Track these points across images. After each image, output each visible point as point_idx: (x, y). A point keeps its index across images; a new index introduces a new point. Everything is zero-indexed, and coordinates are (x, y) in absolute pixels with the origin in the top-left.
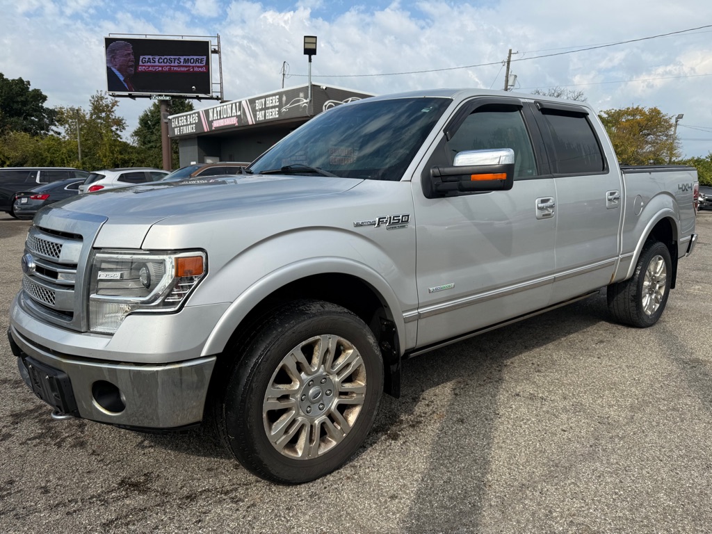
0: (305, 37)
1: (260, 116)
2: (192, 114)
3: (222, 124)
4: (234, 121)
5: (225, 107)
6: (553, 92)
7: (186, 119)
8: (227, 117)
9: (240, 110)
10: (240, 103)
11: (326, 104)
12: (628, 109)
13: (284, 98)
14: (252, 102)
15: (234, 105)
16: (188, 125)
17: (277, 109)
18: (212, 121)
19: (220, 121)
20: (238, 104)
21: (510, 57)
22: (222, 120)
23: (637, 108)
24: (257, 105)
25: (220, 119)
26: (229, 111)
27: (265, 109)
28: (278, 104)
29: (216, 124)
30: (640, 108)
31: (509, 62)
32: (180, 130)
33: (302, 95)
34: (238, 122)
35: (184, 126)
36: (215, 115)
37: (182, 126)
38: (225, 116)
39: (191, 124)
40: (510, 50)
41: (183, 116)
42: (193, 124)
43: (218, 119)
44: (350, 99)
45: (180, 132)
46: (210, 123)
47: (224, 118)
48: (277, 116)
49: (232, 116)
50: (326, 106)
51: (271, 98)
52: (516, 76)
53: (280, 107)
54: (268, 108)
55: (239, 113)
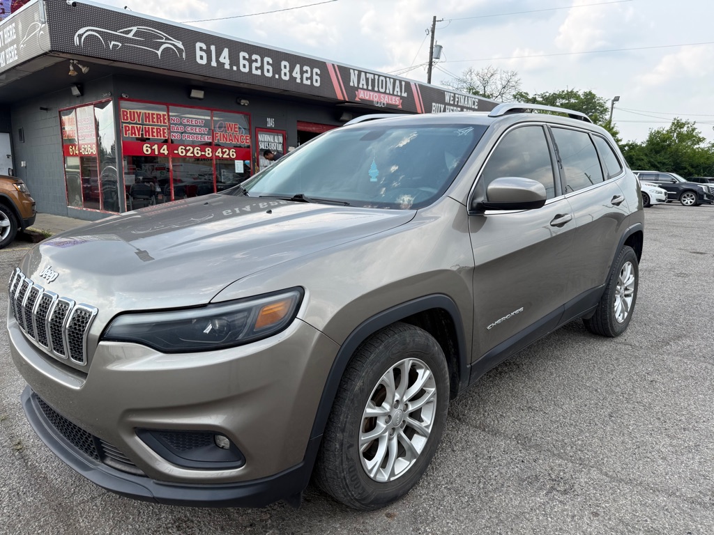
6: (486, 71)
11: (81, 31)
12: (563, 91)
17: (15, 46)
21: (434, 25)
23: (572, 92)
28: (15, 36)
30: (575, 91)
31: (433, 32)
33: (36, 16)
40: (435, 17)
44: (135, 29)
50: (80, 36)
52: (441, 47)
53: (18, 41)
54: (7, 46)
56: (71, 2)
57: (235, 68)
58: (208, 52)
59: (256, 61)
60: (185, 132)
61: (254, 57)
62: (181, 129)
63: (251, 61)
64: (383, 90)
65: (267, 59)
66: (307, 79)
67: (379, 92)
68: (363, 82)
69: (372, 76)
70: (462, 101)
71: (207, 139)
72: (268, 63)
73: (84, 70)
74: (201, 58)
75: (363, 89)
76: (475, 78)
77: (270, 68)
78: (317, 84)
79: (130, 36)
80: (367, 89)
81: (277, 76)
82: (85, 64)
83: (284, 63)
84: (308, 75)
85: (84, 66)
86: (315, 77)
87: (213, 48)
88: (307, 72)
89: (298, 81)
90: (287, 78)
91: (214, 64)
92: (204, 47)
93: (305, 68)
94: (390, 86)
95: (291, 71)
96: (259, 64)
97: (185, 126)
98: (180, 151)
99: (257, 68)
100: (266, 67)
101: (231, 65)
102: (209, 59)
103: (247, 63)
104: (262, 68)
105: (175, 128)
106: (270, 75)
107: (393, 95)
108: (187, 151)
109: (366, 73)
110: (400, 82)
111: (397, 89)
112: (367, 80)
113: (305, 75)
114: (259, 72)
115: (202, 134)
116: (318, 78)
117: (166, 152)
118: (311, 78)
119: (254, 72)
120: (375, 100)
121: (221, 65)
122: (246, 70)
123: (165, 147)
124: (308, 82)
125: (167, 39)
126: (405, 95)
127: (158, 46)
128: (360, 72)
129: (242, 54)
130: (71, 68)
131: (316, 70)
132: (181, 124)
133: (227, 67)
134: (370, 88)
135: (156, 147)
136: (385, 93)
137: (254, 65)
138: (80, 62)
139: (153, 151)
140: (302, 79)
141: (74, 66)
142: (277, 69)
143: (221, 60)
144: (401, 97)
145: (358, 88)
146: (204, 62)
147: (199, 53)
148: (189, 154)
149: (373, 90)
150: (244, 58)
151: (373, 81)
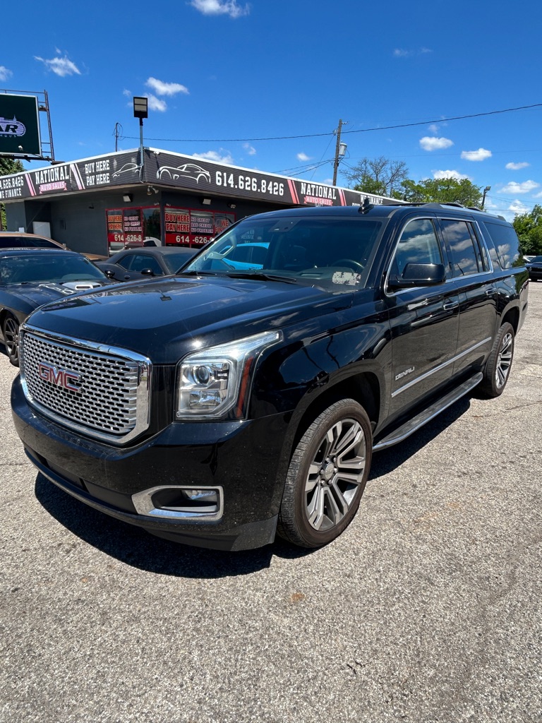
0: (134, 98)
1: (90, 181)
2: (17, 177)
3: (50, 189)
4: (62, 185)
5: (52, 170)
7: (11, 182)
8: (55, 181)
9: (68, 174)
10: (68, 166)
11: (160, 169)
12: (443, 179)
13: (115, 163)
14: (81, 166)
15: (62, 168)
16: (13, 188)
17: (108, 174)
18: (39, 185)
19: (47, 185)
20: (66, 167)
21: (340, 127)
22: (50, 184)
23: (451, 179)
24: (86, 169)
25: (48, 183)
26: (57, 174)
27: (96, 173)
28: (108, 169)
29: (43, 188)
30: (454, 179)
32: (5, 194)
33: (133, 160)
34: (67, 187)
35: (9, 189)
36: (42, 179)
37: (6, 189)
38: (53, 180)
39: (16, 187)
41: (7, 178)
42: (18, 187)
43: (45, 183)
44: (186, 166)
45: (5, 195)
46: (37, 187)
47: (51, 182)
48: (108, 182)
49: (60, 181)
51: (101, 162)
53: (111, 172)
54: (99, 173)
55: (67, 178)
56: (158, 153)
57: (236, 187)
58: (222, 177)
59: (248, 181)
60: (199, 227)
61: (247, 178)
62: (197, 225)
63: (245, 181)
64: (321, 196)
65: (254, 179)
66: (276, 191)
67: (318, 197)
68: (309, 191)
69: (314, 186)
70: (372, 200)
71: (211, 231)
72: (254, 182)
73: (156, 192)
74: (219, 181)
75: (309, 195)
76: (369, 167)
77: (255, 185)
78: (281, 194)
79: (183, 170)
80: (311, 196)
81: (259, 190)
82: (157, 188)
83: (263, 181)
84: (276, 188)
85: (156, 189)
86: (281, 189)
87: (225, 174)
88: (276, 186)
89: (271, 193)
90: (264, 191)
91: (225, 185)
92: (221, 174)
93: (276, 184)
94: (325, 192)
95: (267, 187)
96: (249, 183)
97: (199, 223)
98: (196, 239)
99: (248, 186)
100: (254, 184)
101: (234, 185)
102: (223, 182)
103: (243, 183)
104: (251, 185)
105: (193, 225)
106: (255, 190)
107: (327, 198)
108: (200, 240)
109: (311, 184)
110: (332, 189)
111: (330, 194)
112: (311, 189)
113: (275, 189)
114: (249, 189)
115: (208, 228)
116: (282, 190)
117: (188, 241)
118: (278, 190)
119: (247, 188)
120: (316, 203)
121: (229, 185)
122: (242, 188)
123: (188, 237)
124: (276, 193)
125: (202, 171)
126: (335, 198)
127: (196, 175)
128: (307, 184)
129: (241, 177)
130: (149, 190)
131: (282, 185)
132: (197, 222)
133: (232, 186)
134: (313, 195)
135: (183, 237)
136: (322, 197)
137: (247, 184)
138: (154, 187)
139: (181, 240)
140: (273, 191)
141: (150, 188)
142: (259, 186)
143: (229, 182)
144: (333, 200)
145: (306, 195)
146: (220, 184)
147: (218, 178)
148: (201, 242)
149: (315, 196)
150: (241, 180)
151: (315, 189)
